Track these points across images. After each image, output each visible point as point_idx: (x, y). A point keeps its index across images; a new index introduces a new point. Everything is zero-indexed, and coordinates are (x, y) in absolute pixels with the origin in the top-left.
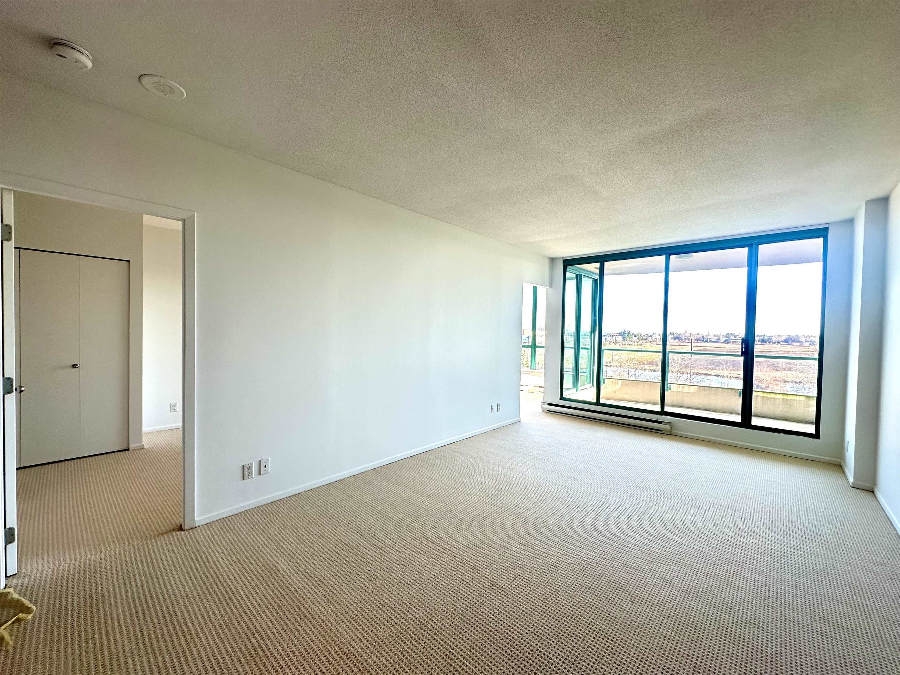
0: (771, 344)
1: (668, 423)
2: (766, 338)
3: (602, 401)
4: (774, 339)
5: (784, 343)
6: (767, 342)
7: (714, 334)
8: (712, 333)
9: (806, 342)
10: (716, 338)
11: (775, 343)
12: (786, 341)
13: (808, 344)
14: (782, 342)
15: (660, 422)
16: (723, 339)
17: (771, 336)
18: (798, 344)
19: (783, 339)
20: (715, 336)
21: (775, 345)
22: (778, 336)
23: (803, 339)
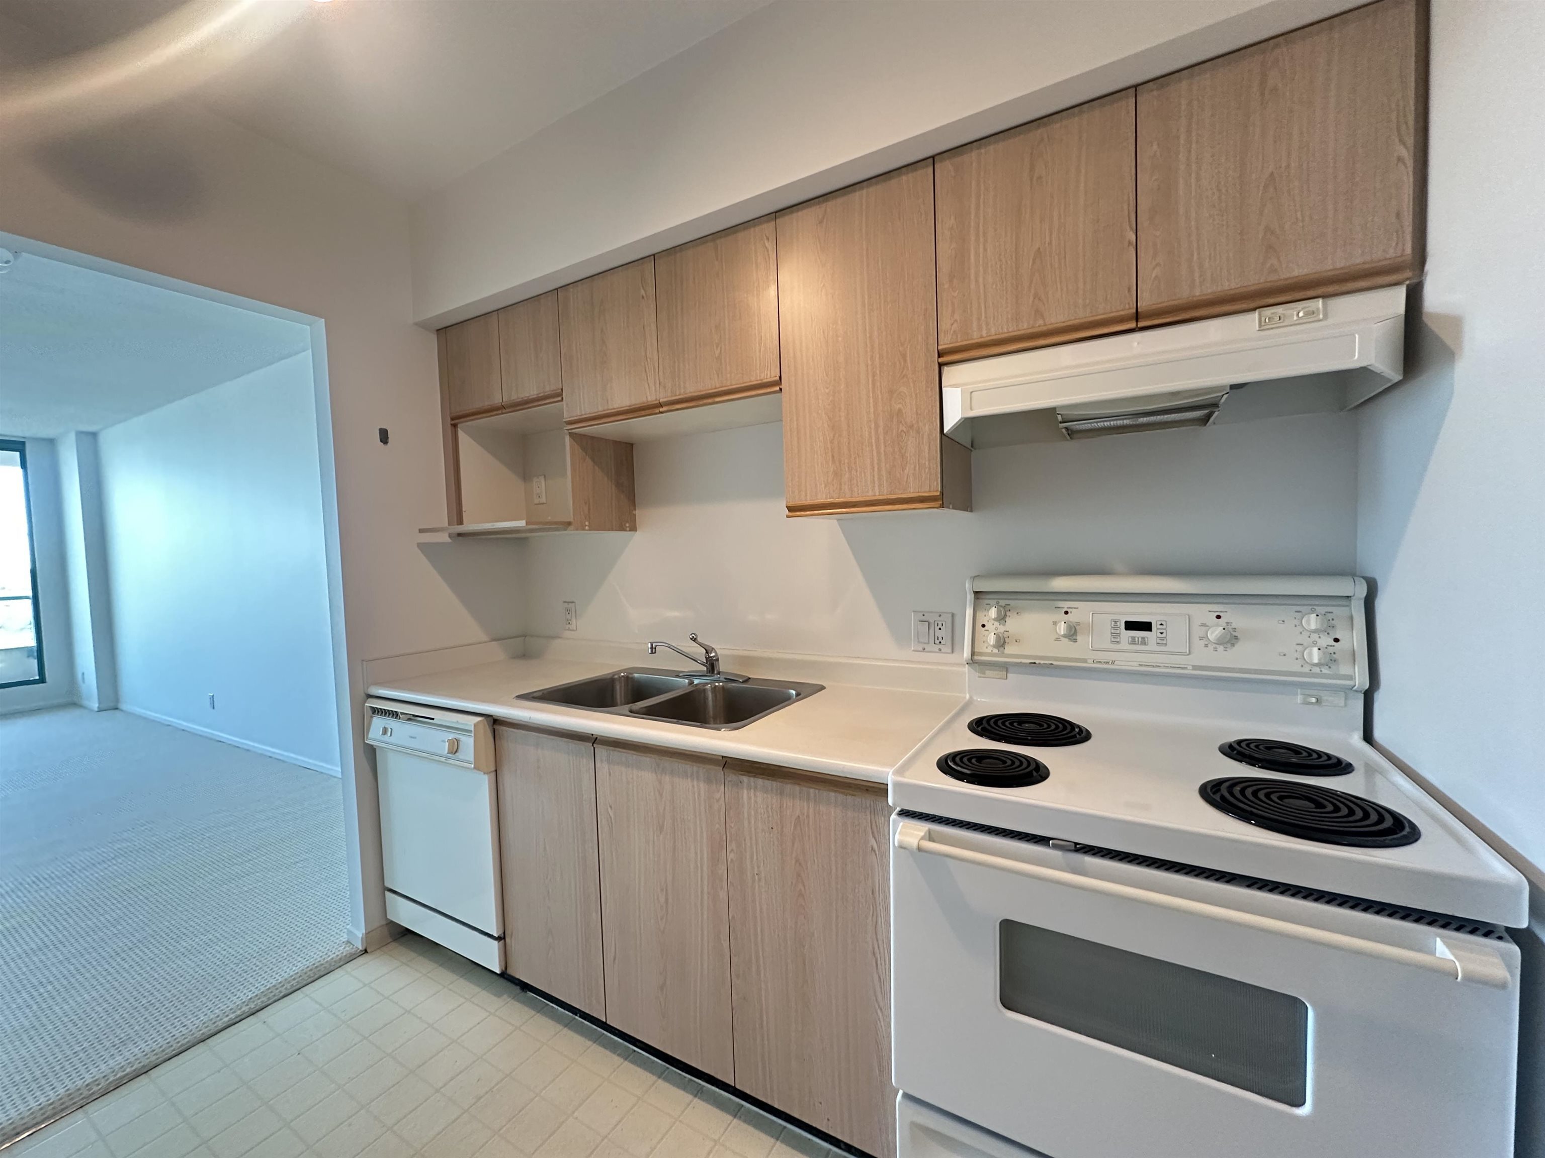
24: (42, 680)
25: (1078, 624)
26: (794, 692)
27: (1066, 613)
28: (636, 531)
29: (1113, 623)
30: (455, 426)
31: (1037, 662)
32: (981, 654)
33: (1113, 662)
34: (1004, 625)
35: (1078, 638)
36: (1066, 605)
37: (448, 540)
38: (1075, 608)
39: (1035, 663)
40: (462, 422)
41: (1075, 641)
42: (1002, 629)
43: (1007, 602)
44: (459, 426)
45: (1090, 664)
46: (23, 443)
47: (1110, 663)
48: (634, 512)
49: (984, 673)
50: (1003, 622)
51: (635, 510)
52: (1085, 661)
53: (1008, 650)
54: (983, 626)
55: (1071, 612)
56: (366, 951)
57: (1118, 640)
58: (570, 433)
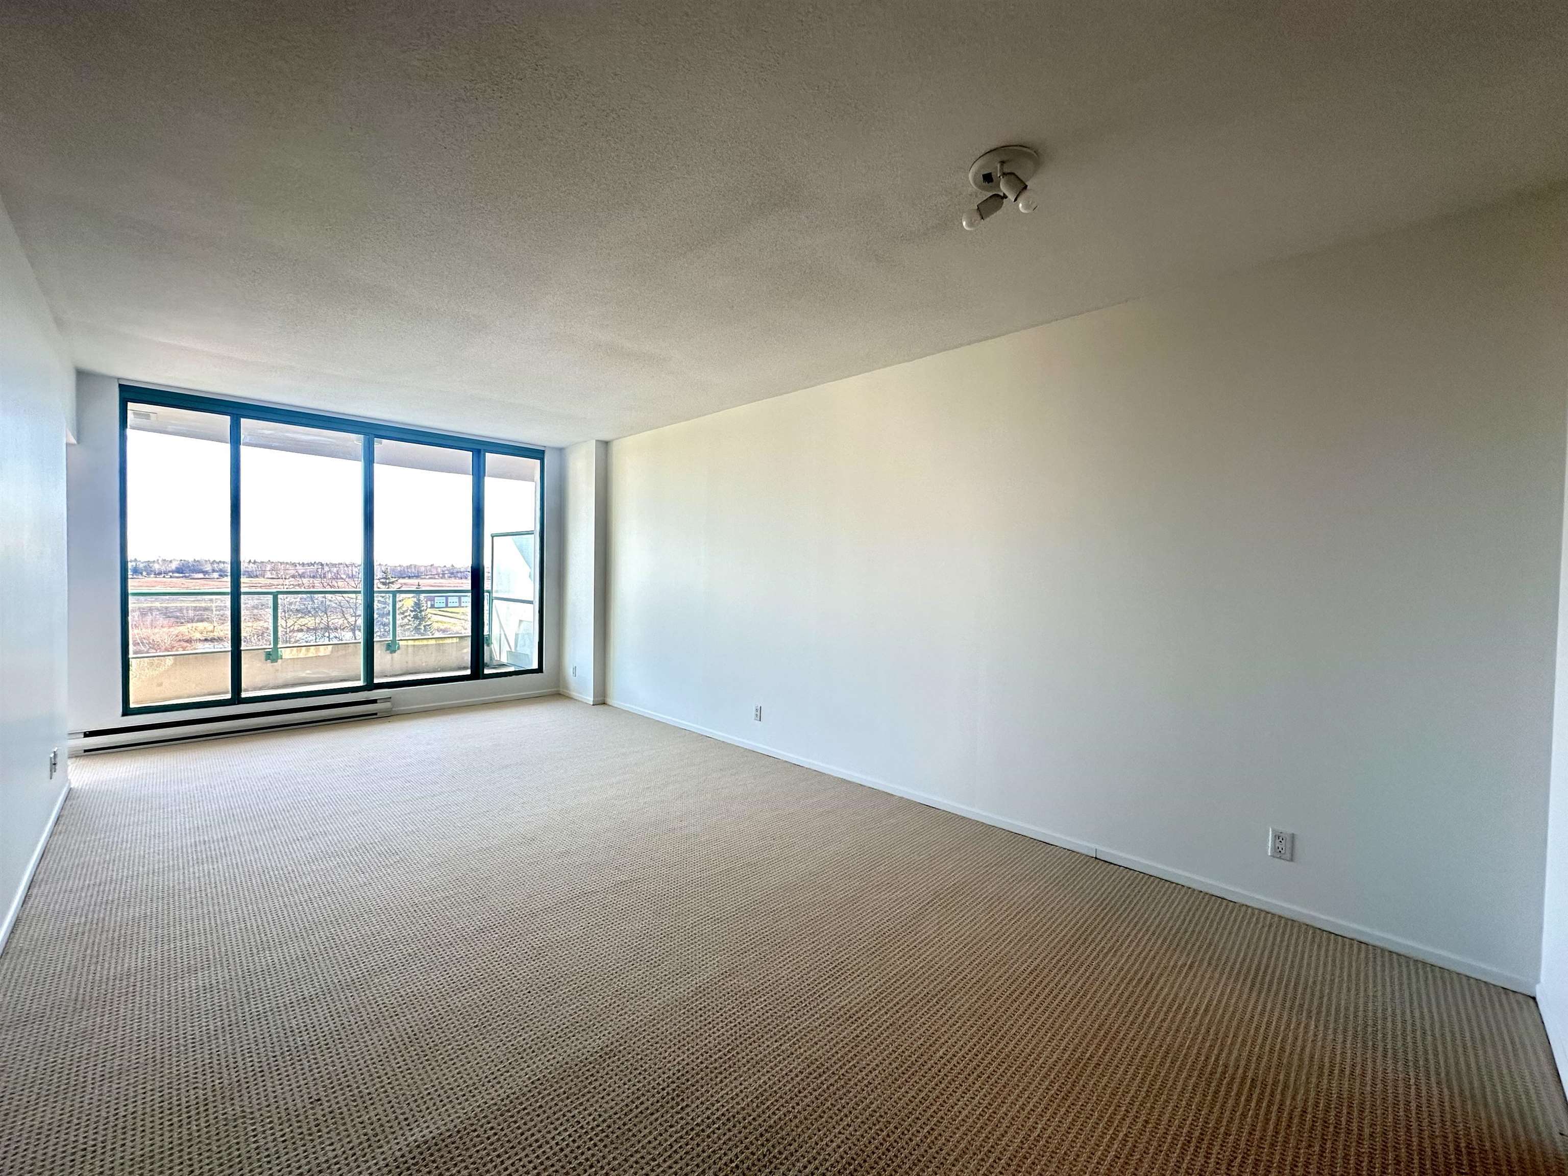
1: (388, 699)
4: (156, 567)
6: (144, 573)
9: (214, 571)
11: (160, 574)
12: (179, 570)
13: (216, 575)
14: (173, 572)
15: (374, 701)
18: (201, 576)
19: (173, 566)
21: (160, 579)
22: (165, 562)
23: (208, 568)
24: (540, 670)
46: (543, 452)
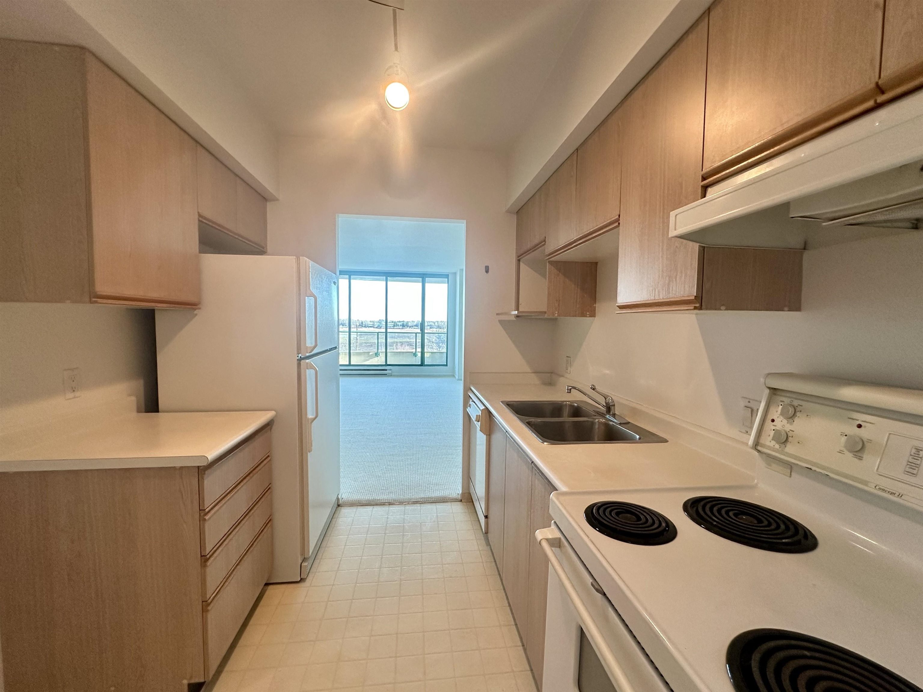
0: (408, 328)
1: (390, 370)
2: (405, 323)
3: (352, 363)
4: (410, 324)
5: (416, 327)
6: (406, 327)
7: (370, 320)
8: (369, 320)
10: (372, 323)
11: (410, 327)
15: (386, 370)
16: (376, 325)
17: (408, 322)
20: (371, 321)
22: (412, 321)
24: (446, 365)
25: (870, 441)
26: (638, 437)
27: (860, 426)
28: (595, 317)
29: (914, 451)
30: (519, 260)
31: (814, 468)
32: (763, 446)
33: (900, 496)
34: (791, 424)
35: (865, 456)
36: (861, 417)
37: (514, 319)
38: (871, 423)
39: (811, 469)
40: (522, 258)
41: (861, 458)
42: (788, 427)
43: (800, 402)
44: (521, 260)
45: (870, 489)
46: (448, 275)
47: (896, 495)
48: (594, 305)
49: (770, 466)
50: (791, 420)
51: (596, 304)
52: (866, 483)
53: (790, 448)
54: (773, 421)
55: (865, 427)
56: (461, 501)
57: (915, 472)
58: (549, 261)
